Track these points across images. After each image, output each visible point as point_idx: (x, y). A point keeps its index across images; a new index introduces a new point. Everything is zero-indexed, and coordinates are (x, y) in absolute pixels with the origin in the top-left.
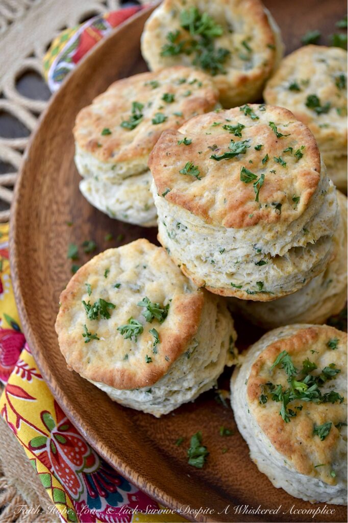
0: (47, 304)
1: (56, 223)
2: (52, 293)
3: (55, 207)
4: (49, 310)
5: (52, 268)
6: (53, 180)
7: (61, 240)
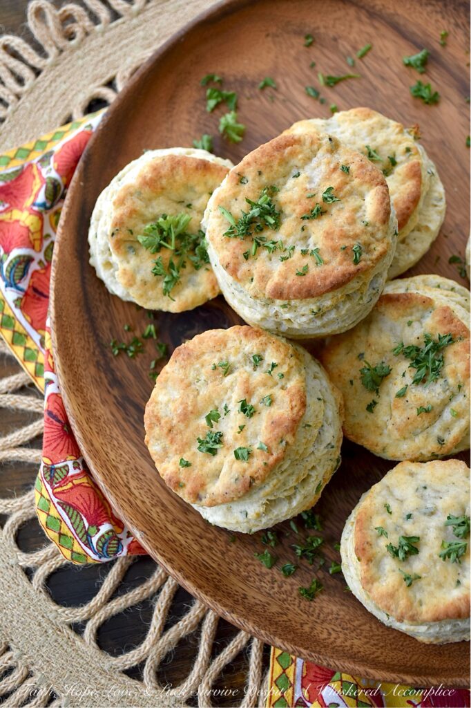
0: (310, 625)
1: (223, 553)
2: (300, 612)
3: (204, 542)
4: (319, 628)
5: (271, 592)
6: (174, 521)
7: (245, 561)
